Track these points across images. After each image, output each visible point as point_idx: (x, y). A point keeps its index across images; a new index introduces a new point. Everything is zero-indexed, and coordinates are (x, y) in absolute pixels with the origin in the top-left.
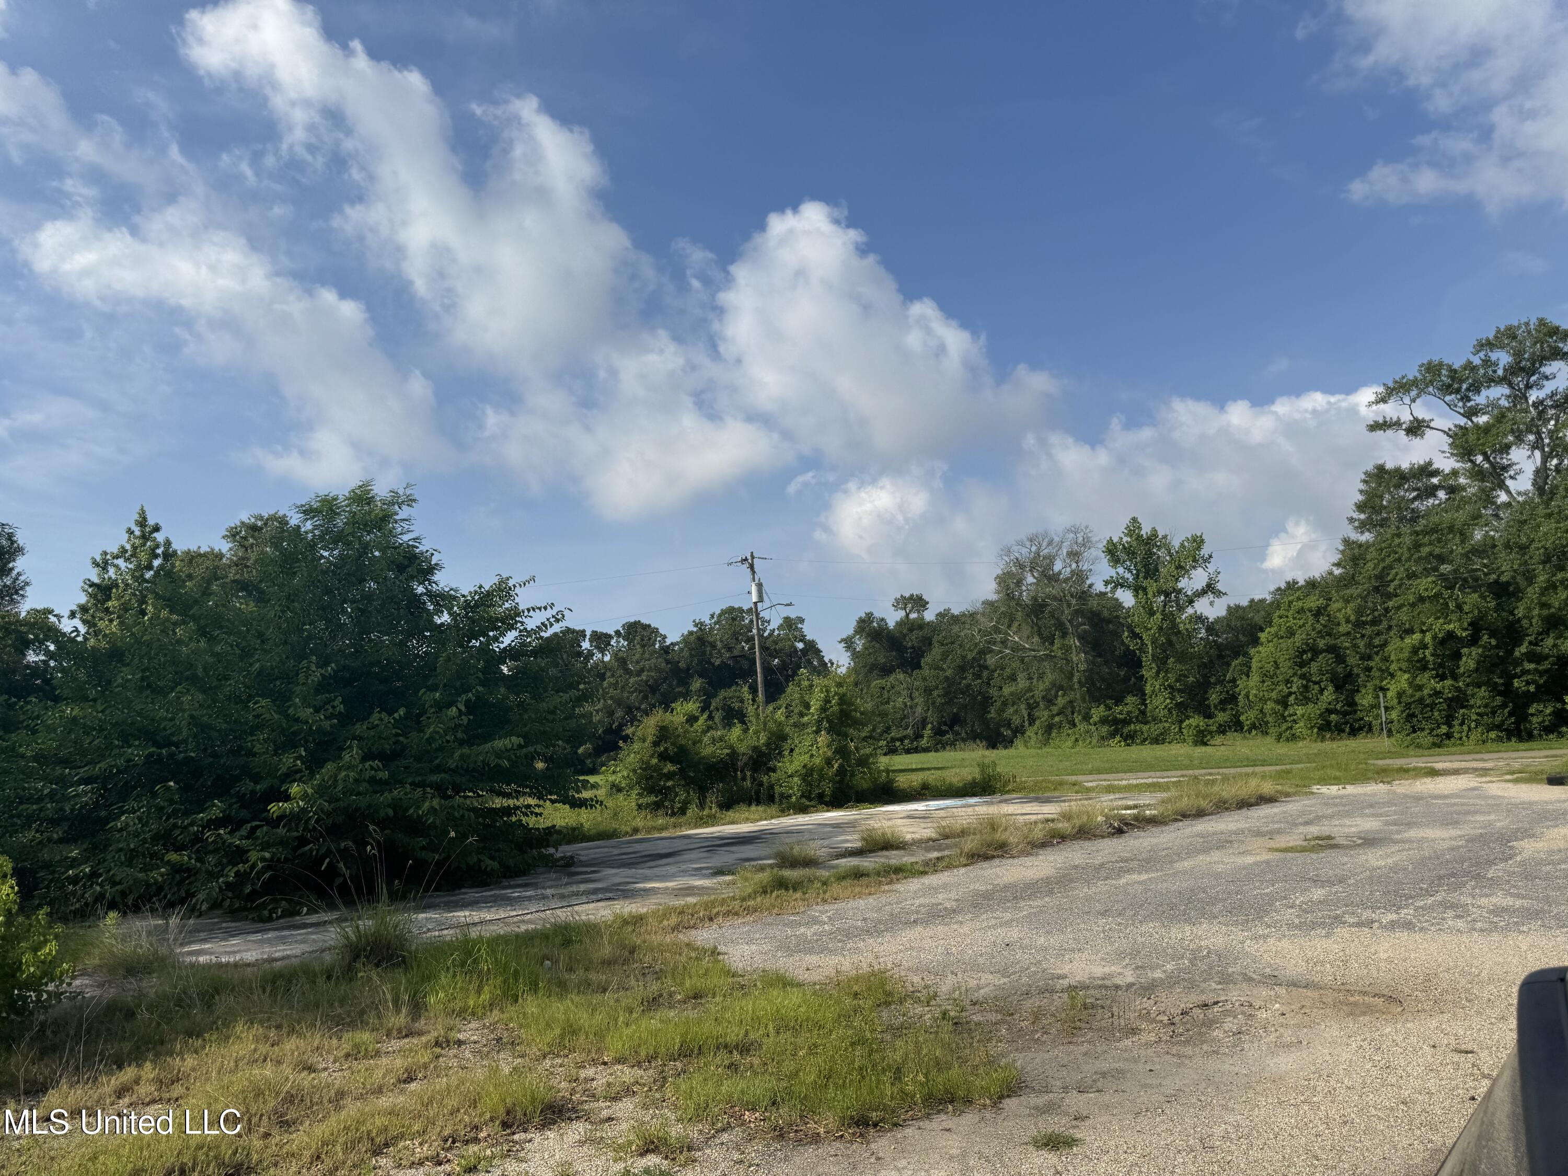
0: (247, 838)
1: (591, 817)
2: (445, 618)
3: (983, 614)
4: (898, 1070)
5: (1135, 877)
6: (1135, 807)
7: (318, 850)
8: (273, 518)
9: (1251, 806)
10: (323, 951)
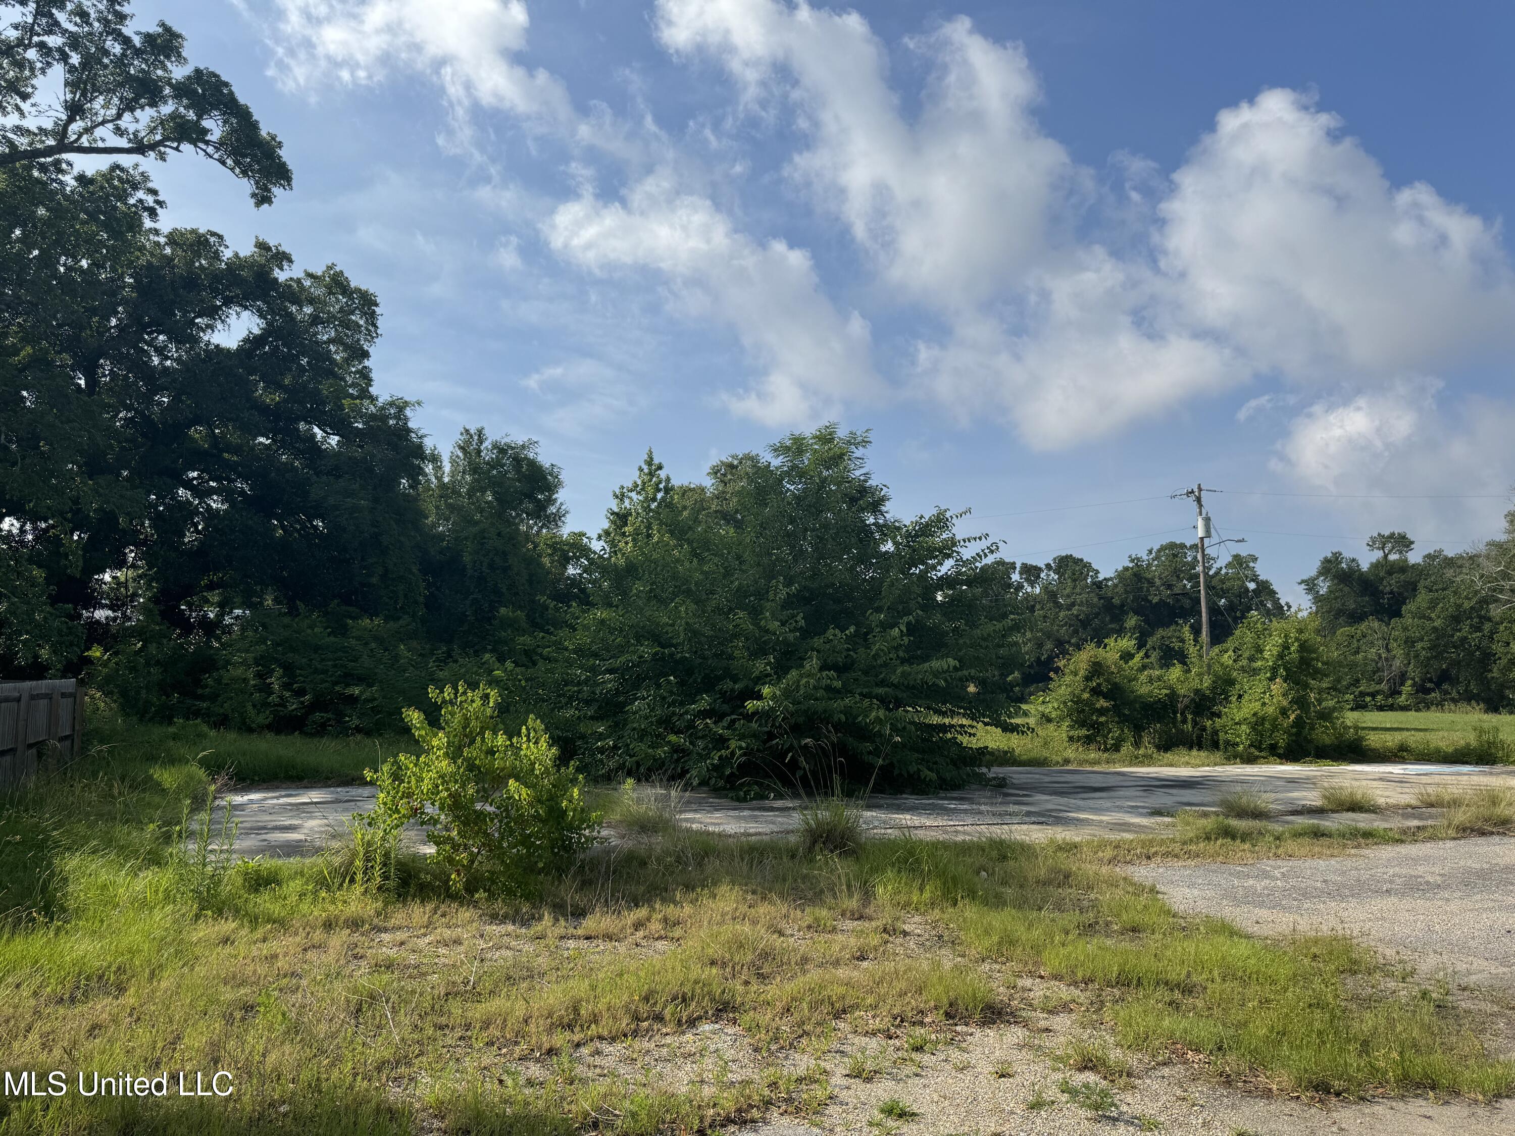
0: (728, 728)
1: (1022, 743)
2: (889, 547)
3: (1487, 557)
4: (1366, 1043)
7: (783, 745)
8: (748, 457)
10: (788, 833)
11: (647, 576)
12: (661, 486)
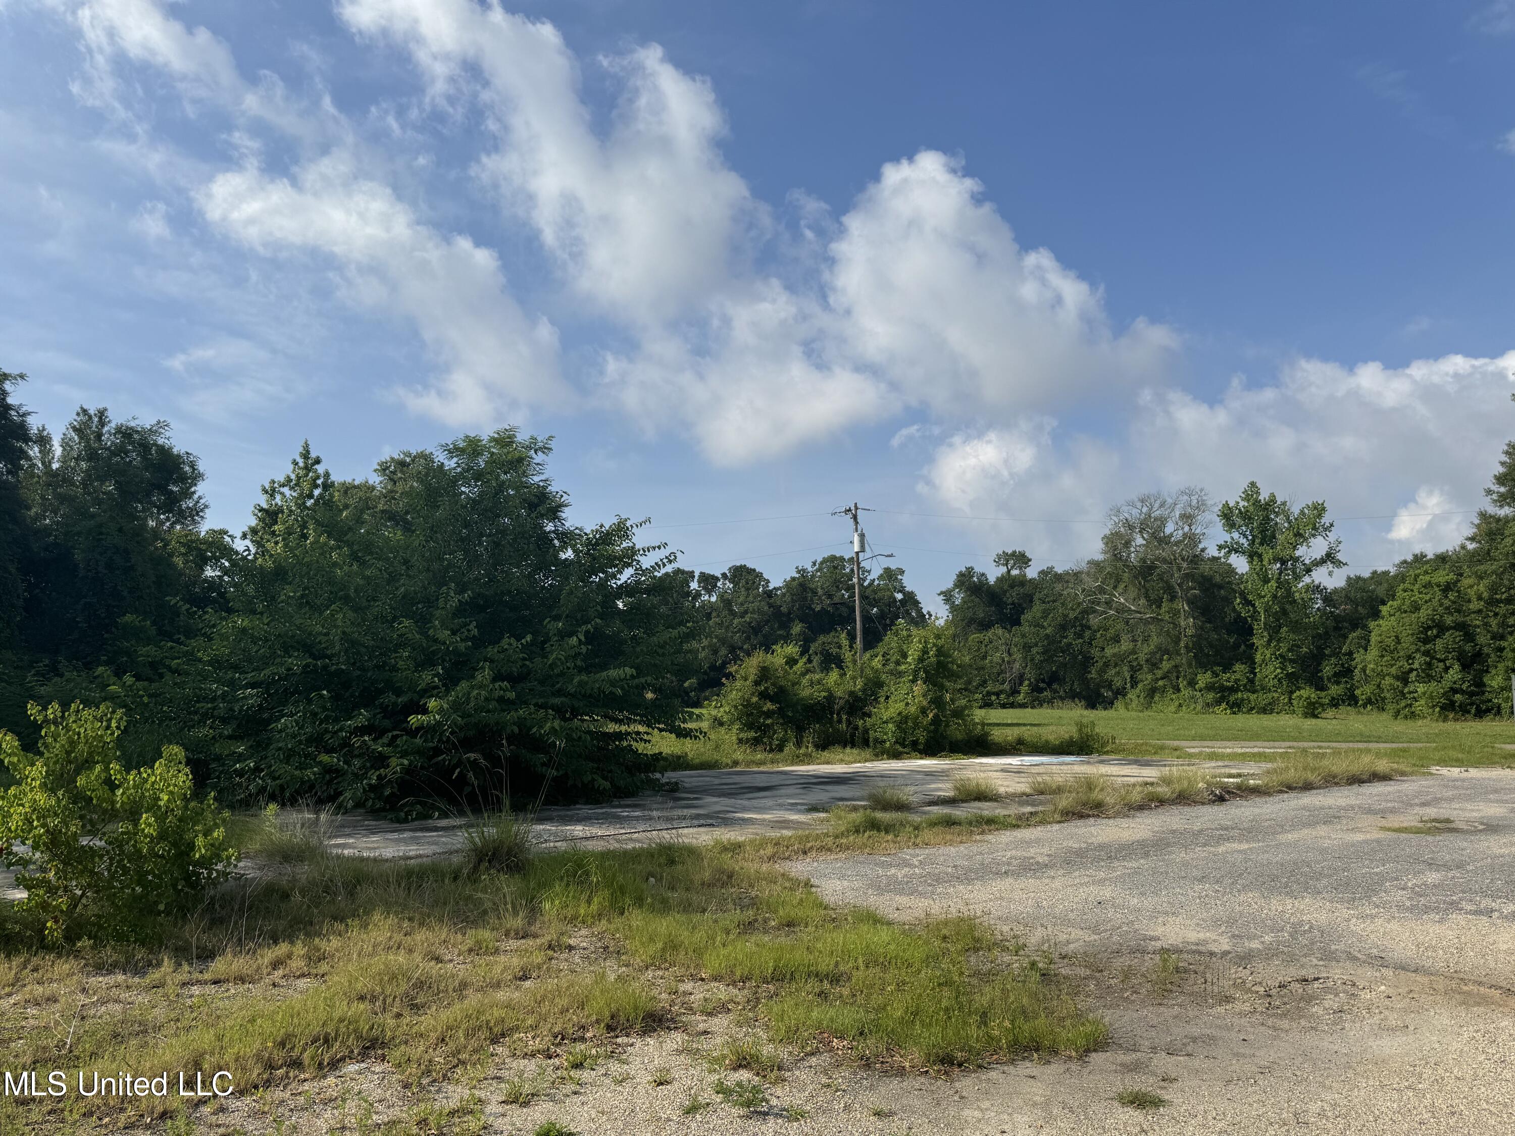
0: (389, 745)
1: (695, 747)
2: (569, 554)
3: (1088, 574)
4: (984, 1015)
5: (1236, 846)
6: (1239, 775)
7: (450, 760)
8: (423, 456)
9: (1363, 782)
10: (451, 853)
11: (297, 580)
12: (319, 482)
